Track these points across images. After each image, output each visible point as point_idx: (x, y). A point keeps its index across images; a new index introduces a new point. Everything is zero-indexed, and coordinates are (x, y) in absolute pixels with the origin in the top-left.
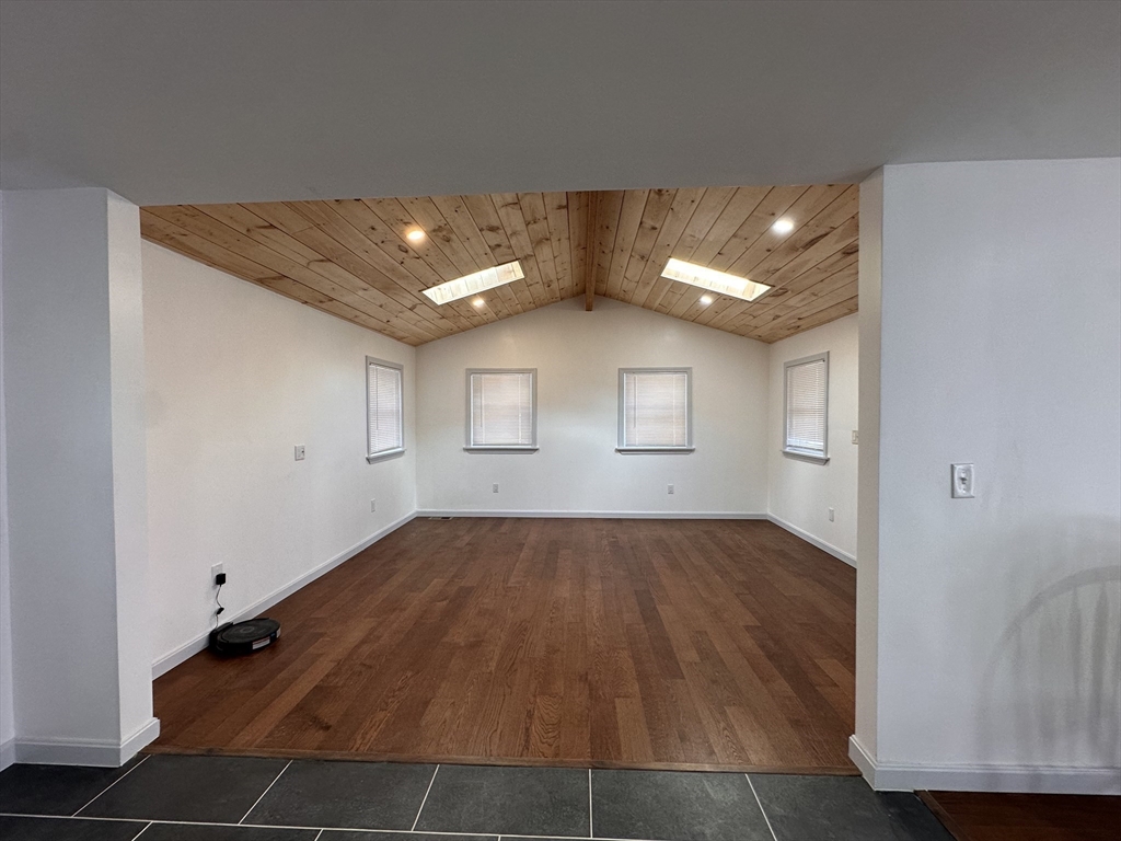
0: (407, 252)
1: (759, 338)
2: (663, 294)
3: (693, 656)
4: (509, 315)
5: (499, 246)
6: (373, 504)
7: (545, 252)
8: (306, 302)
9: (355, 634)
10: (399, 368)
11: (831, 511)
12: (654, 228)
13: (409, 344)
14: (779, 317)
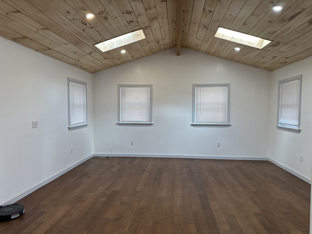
0: (86, 24)
1: (266, 69)
2: (216, 46)
3: (226, 227)
4: (139, 58)
5: (132, 21)
6: (71, 150)
7: (156, 25)
8: (37, 50)
9: (61, 213)
10: (84, 84)
11: (302, 157)
12: (210, 11)
13: (90, 72)
14: (275, 57)
